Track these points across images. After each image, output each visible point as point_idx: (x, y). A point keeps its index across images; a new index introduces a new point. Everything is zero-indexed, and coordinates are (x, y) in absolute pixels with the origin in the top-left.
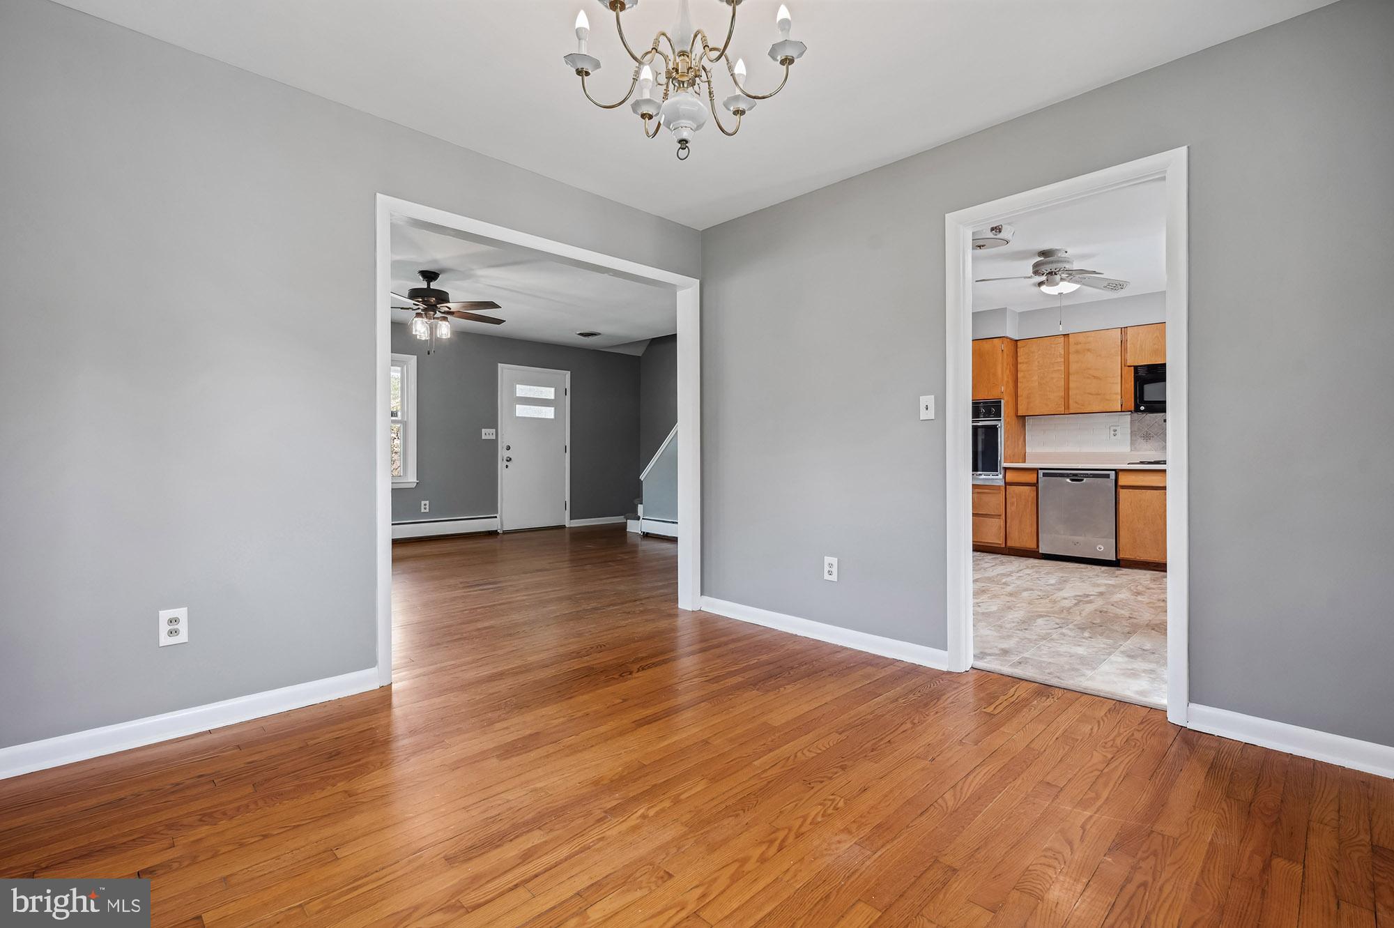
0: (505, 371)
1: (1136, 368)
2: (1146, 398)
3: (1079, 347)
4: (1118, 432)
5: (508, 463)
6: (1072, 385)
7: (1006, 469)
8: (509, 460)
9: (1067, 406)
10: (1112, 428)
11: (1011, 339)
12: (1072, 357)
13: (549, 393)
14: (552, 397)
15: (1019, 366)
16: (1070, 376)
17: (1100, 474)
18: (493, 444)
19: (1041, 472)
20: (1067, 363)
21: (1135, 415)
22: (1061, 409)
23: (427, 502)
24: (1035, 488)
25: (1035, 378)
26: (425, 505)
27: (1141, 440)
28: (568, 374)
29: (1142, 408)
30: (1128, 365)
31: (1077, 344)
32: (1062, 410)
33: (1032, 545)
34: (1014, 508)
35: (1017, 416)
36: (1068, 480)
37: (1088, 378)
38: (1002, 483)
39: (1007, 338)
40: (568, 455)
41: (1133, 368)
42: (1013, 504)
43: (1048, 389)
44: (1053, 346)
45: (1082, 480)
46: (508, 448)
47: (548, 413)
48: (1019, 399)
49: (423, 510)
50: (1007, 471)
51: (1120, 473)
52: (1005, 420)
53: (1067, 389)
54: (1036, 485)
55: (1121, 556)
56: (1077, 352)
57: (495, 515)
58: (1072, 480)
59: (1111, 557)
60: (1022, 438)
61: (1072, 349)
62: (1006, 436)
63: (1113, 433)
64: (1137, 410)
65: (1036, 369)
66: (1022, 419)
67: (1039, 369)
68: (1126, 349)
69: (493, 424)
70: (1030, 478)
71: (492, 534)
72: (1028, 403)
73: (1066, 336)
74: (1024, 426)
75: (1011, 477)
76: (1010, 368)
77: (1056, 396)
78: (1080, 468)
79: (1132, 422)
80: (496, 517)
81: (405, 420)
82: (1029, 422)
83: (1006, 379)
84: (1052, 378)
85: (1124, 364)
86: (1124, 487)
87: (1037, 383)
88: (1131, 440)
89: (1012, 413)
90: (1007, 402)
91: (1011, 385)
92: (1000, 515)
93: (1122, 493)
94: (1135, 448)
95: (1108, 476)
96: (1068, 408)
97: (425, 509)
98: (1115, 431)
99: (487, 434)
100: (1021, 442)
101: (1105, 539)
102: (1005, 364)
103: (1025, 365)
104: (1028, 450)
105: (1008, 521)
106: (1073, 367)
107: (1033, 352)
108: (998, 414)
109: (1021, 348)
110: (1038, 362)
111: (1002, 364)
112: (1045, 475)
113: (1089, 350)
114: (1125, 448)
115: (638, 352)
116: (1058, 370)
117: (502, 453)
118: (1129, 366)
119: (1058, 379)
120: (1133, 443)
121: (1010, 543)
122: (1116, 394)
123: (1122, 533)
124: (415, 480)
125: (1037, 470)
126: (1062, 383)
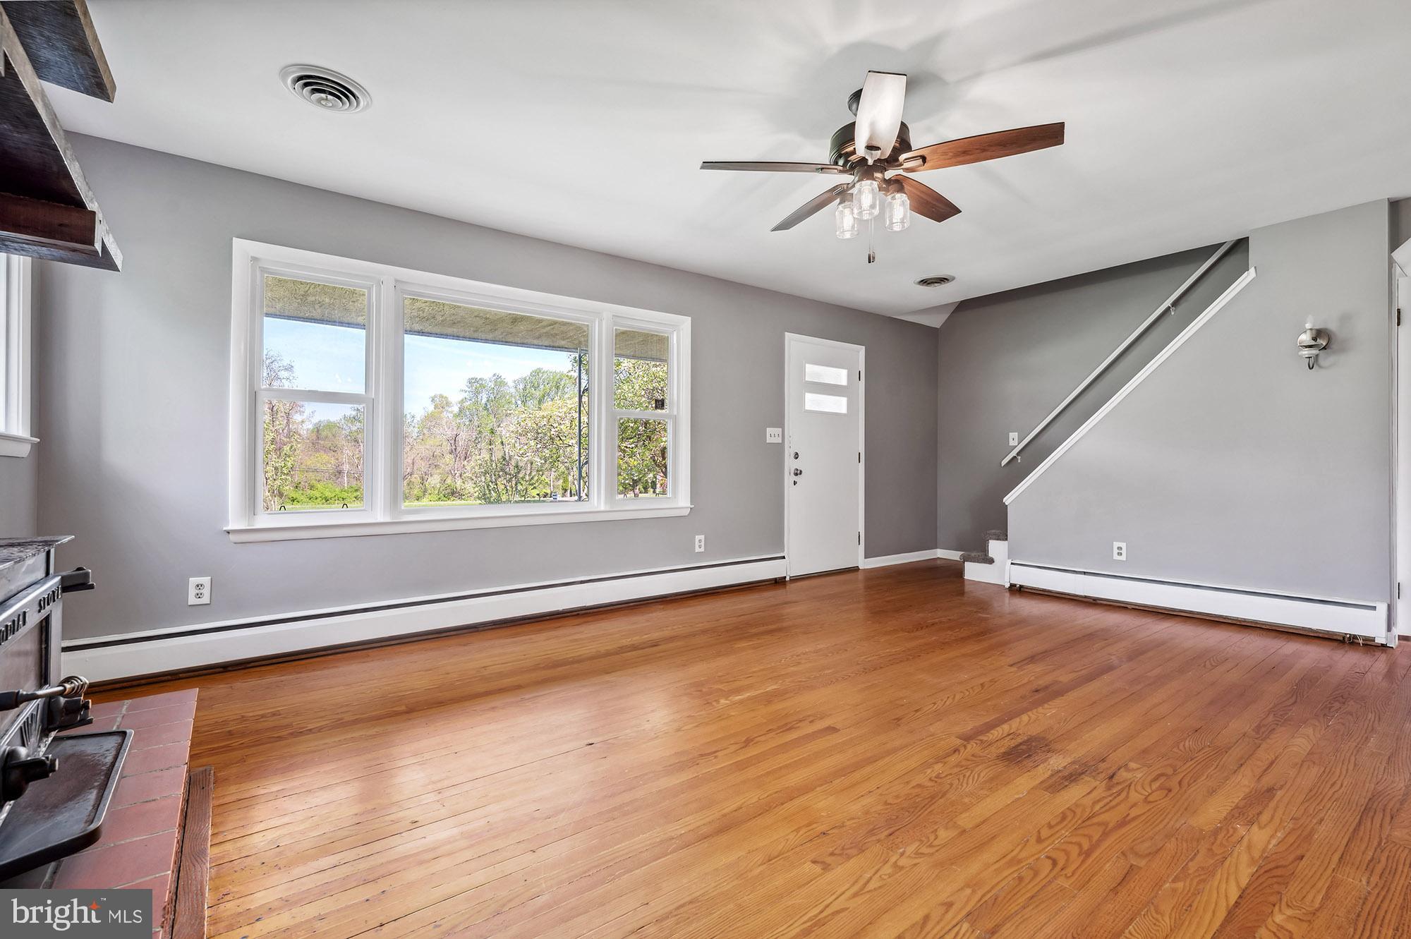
0: (795, 343)
5: (796, 478)
8: (798, 473)
13: (840, 376)
14: (844, 382)
18: (779, 449)
23: (702, 537)
26: (700, 541)
28: (862, 349)
40: (862, 466)
46: (796, 455)
47: (838, 405)
49: (697, 550)
57: (782, 555)
69: (779, 422)
71: (779, 582)
80: (784, 558)
81: (675, 413)
97: (700, 547)
99: (772, 435)
115: (936, 321)
117: (790, 464)
124: (689, 505)
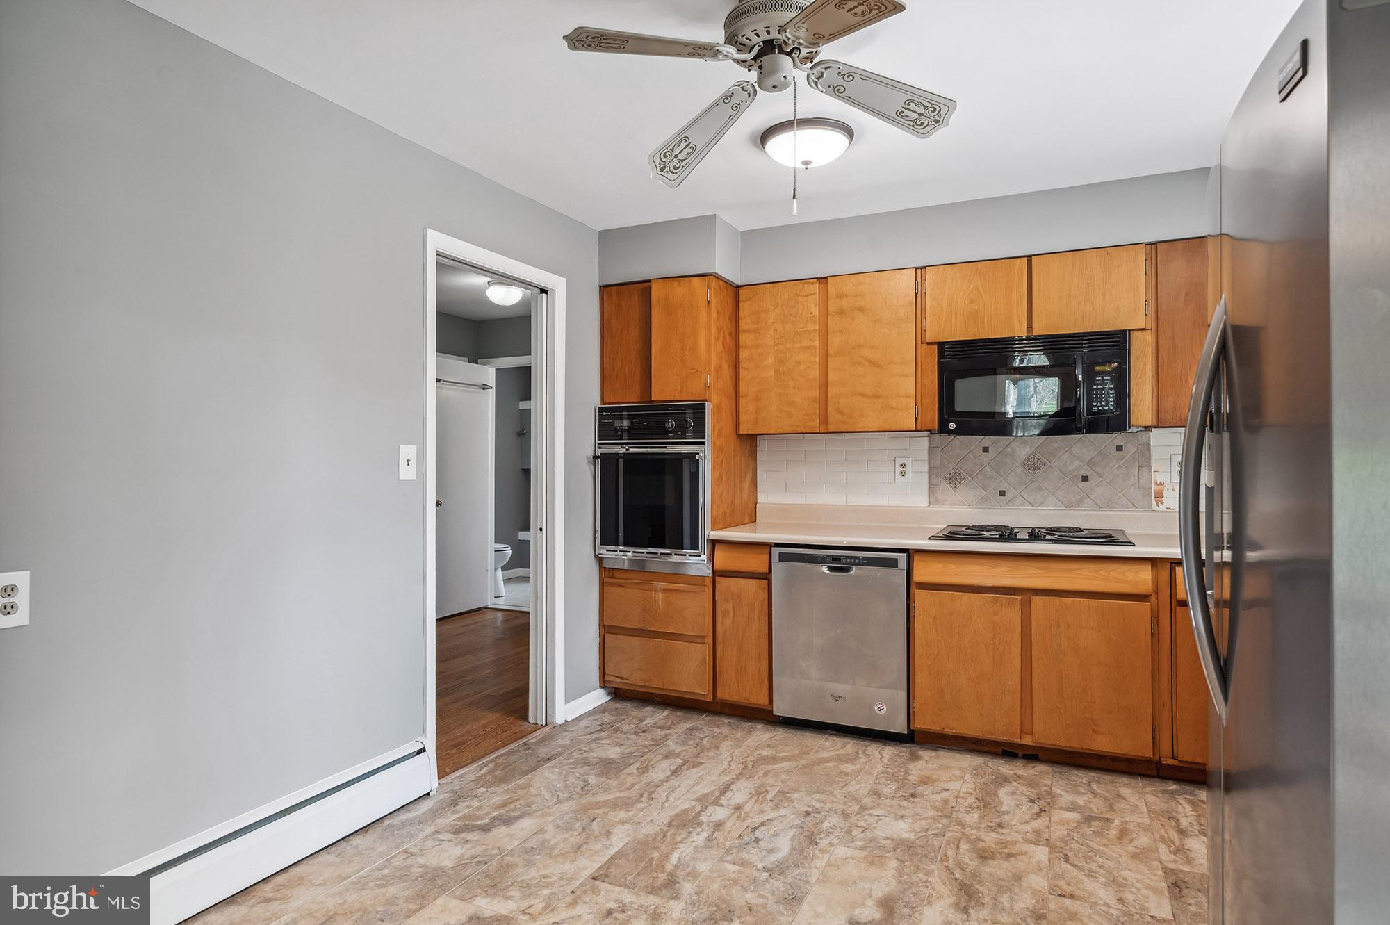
1: (941, 345)
2: (960, 406)
3: (845, 303)
4: (908, 469)
6: (832, 377)
7: (714, 543)
9: (824, 419)
10: (900, 461)
11: (727, 283)
12: (833, 322)
15: (742, 337)
16: (829, 359)
17: (880, 558)
19: (776, 551)
20: (824, 334)
21: (937, 437)
22: (813, 424)
24: (765, 582)
25: (770, 360)
27: (944, 486)
29: (952, 426)
30: (927, 341)
31: (840, 296)
32: (815, 423)
33: (760, 699)
34: (728, 621)
35: (740, 436)
36: (825, 570)
37: (860, 363)
38: (706, 571)
39: (718, 277)
41: (936, 347)
42: (726, 613)
43: (791, 383)
44: (800, 299)
45: (848, 570)
48: (742, 401)
50: (717, 546)
51: (917, 558)
52: (714, 444)
53: (824, 385)
54: (766, 577)
55: (918, 724)
56: (841, 312)
58: (832, 569)
59: (900, 727)
60: (749, 476)
61: (833, 305)
62: (717, 475)
63: (899, 469)
64: (943, 429)
65: (771, 343)
66: (750, 441)
67: (777, 344)
68: (924, 310)
70: (756, 562)
72: (758, 410)
73: (823, 280)
74: (753, 453)
75: (724, 559)
76: (724, 338)
77: (805, 397)
78: (845, 544)
79: (931, 450)
82: (763, 446)
83: (714, 360)
84: (799, 363)
85: (920, 340)
86: (923, 586)
87: (772, 373)
88: (930, 483)
89: (729, 429)
90: (718, 407)
91: (726, 371)
92: (704, 637)
93: (920, 596)
94: (937, 499)
95: (893, 563)
96: (826, 422)
98: (903, 466)
100: (746, 485)
101: (890, 691)
102: (714, 330)
103: (752, 336)
104: (761, 498)
105: (719, 648)
106: (835, 342)
107: (766, 311)
108: (700, 432)
109: (744, 302)
110: (775, 330)
111: (708, 328)
112: (783, 557)
113: (861, 309)
114: (920, 500)
116: (808, 347)
118: (929, 344)
119: (808, 363)
120: (932, 490)
121: (724, 694)
122: (907, 396)
123: (920, 679)
125: (768, 546)
126: (815, 373)
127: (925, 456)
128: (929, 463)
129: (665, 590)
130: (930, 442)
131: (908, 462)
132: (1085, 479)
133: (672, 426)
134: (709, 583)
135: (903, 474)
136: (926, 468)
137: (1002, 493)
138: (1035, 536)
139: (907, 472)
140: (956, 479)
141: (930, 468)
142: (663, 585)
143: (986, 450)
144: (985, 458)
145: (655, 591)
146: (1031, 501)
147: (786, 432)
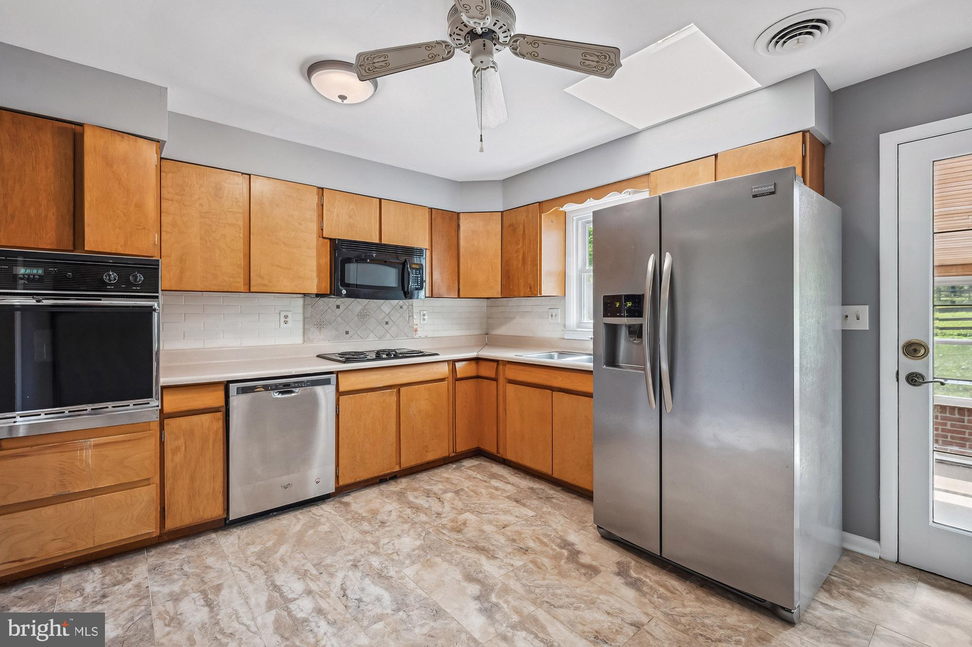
1: (332, 240)
4: (289, 319)
9: (247, 282)
10: (283, 314)
15: (164, 204)
17: (319, 380)
19: (233, 388)
21: (309, 298)
22: (237, 285)
24: (221, 414)
27: (313, 329)
29: (344, 292)
30: (324, 237)
32: (240, 285)
34: (179, 458)
36: (275, 395)
38: (156, 417)
41: (329, 241)
42: (177, 449)
45: (293, 392)
50: (167, 391)
51: (340, 376)
54: (223, 410)
55: (341, 483)
56: (262, 203)
58: (280, 393)
59: (331, 489)
63: (283, 319)
67: (203, 217)
70: (215, 399)
72: (183, 270)
75: (174, 402)
78: (294, 373)
79: (305, 306)
85: (320, 235)
86: (345, 394)
88: (304, 328)
92: (150, 481)
94: (309, 339)
95: (327, 382)
96: (249, 284)
98: (286, 317)
103: (175, 205)
107: (191, 187)
108: (153, 286)
109: (166, 173)
110: (201, 205)
111: (156, 190)
112: (243, 391)
114: (297, 339)
120: (305, 332)
122: (312, 270)
125: (224, 384)
127: (300, 310)
128: (304, 315)
129: (96, 446)
130: (304, 301)
131: (289, 314)
132: (387, 323)
133: (115, 279)
134: (156, 427)
135: (286, 322)
136: (301, 317)
137: (347, 333)
138: (379, 356)
139: (289, 322)
140: (320, 325)
141: (304, 319)
142: (93, 441)
143: (338, 307)
144: (338, 311)
145: (82, 449)
146: (362, 337)
147: (212, 290)
